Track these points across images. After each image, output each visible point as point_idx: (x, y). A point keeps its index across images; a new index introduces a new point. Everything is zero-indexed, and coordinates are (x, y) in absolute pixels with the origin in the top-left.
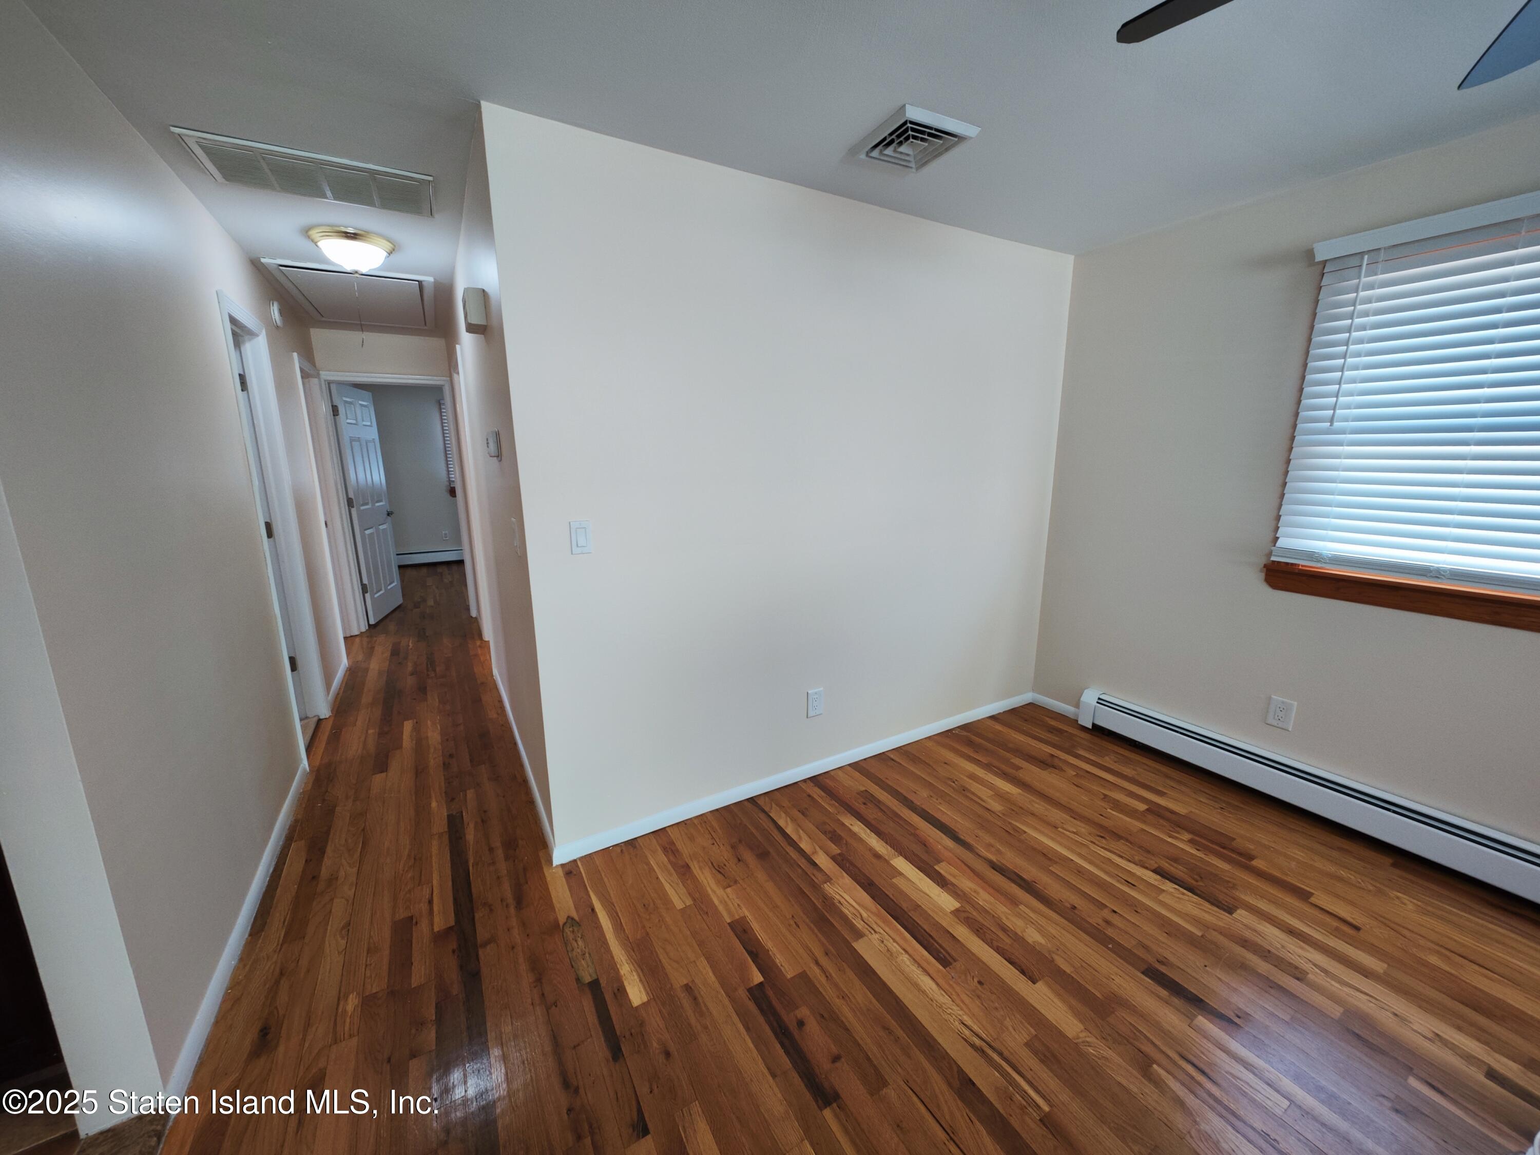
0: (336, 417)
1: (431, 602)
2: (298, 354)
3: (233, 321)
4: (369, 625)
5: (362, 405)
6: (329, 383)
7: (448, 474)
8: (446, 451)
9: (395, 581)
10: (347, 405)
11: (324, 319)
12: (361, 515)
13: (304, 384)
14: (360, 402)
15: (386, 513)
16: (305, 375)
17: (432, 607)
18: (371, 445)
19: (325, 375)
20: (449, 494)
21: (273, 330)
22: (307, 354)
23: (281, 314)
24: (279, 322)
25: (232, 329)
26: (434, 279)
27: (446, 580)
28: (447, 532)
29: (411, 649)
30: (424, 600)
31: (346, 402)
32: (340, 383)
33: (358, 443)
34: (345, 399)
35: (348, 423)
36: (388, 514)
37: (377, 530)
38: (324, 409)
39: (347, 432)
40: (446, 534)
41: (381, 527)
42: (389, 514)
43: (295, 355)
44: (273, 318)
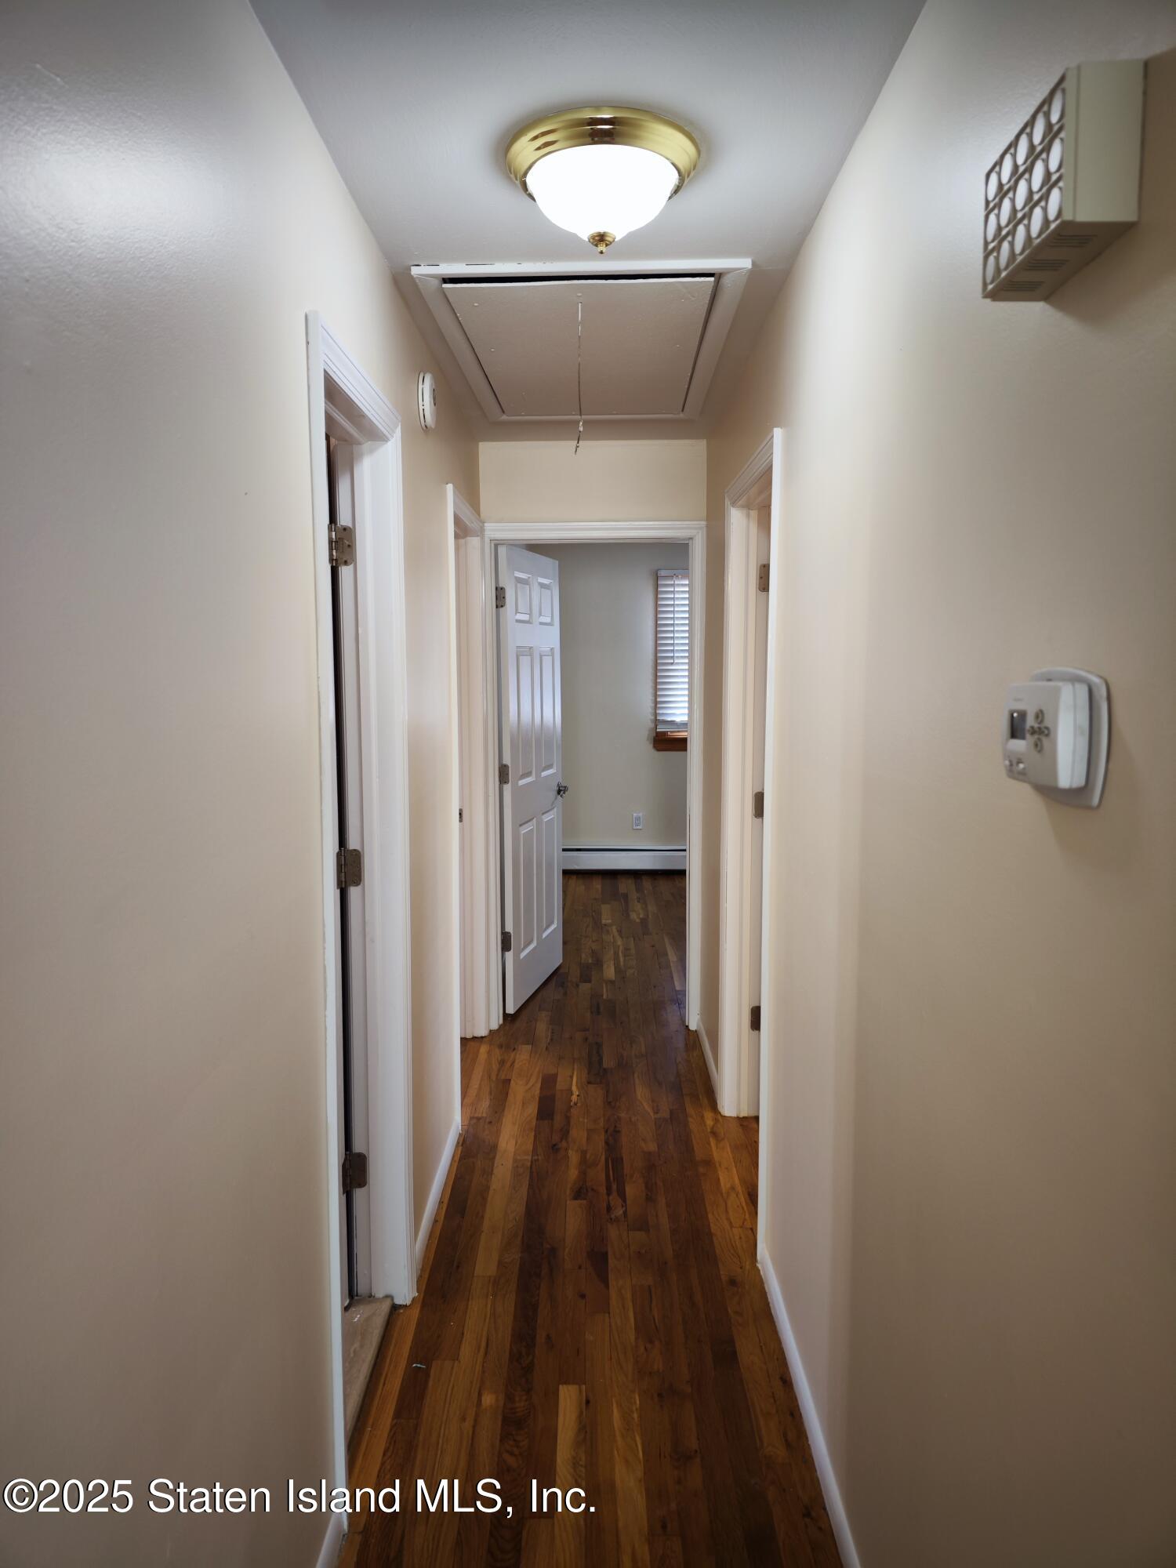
0: (501, 609)
1: (610, 972)
2: (455, 487)
3: (333, 392)
4: (505, 1015)
5: (542, 586)
6: (497, 545)
7: (656, 708)
8: (656, 664)
9: (556, 922)
10: (519, 585)
11: (504, 417)
12: (516, 792)
13: (457, 549)
14: (541, 580)
15: (556, 788)
16: (462, 531)
17: (612, 982)
18: (547, 661)
19: (494, 530)
20: (651, 746)
21: (416, 432)
22: (470, 490)
23: (434, 399)
24: (430, 419)
25: (326, 412)
26: (754, 263)
27: (634, 916)
28: (641, 815)
29: (576, 1104)
30: (599, 964)
31: (519, 580)
32: (513, 545)
33: (529, 657)
34: (518, 574)
35: (518, 621)
36: (559, 792)
37: (539, 823)
38: (483, 594)
39: (516, 637)
40: (638, 819)
41: (546, 818)
42: (561, 790)
43: (450, 487)
44: (421, 408)
